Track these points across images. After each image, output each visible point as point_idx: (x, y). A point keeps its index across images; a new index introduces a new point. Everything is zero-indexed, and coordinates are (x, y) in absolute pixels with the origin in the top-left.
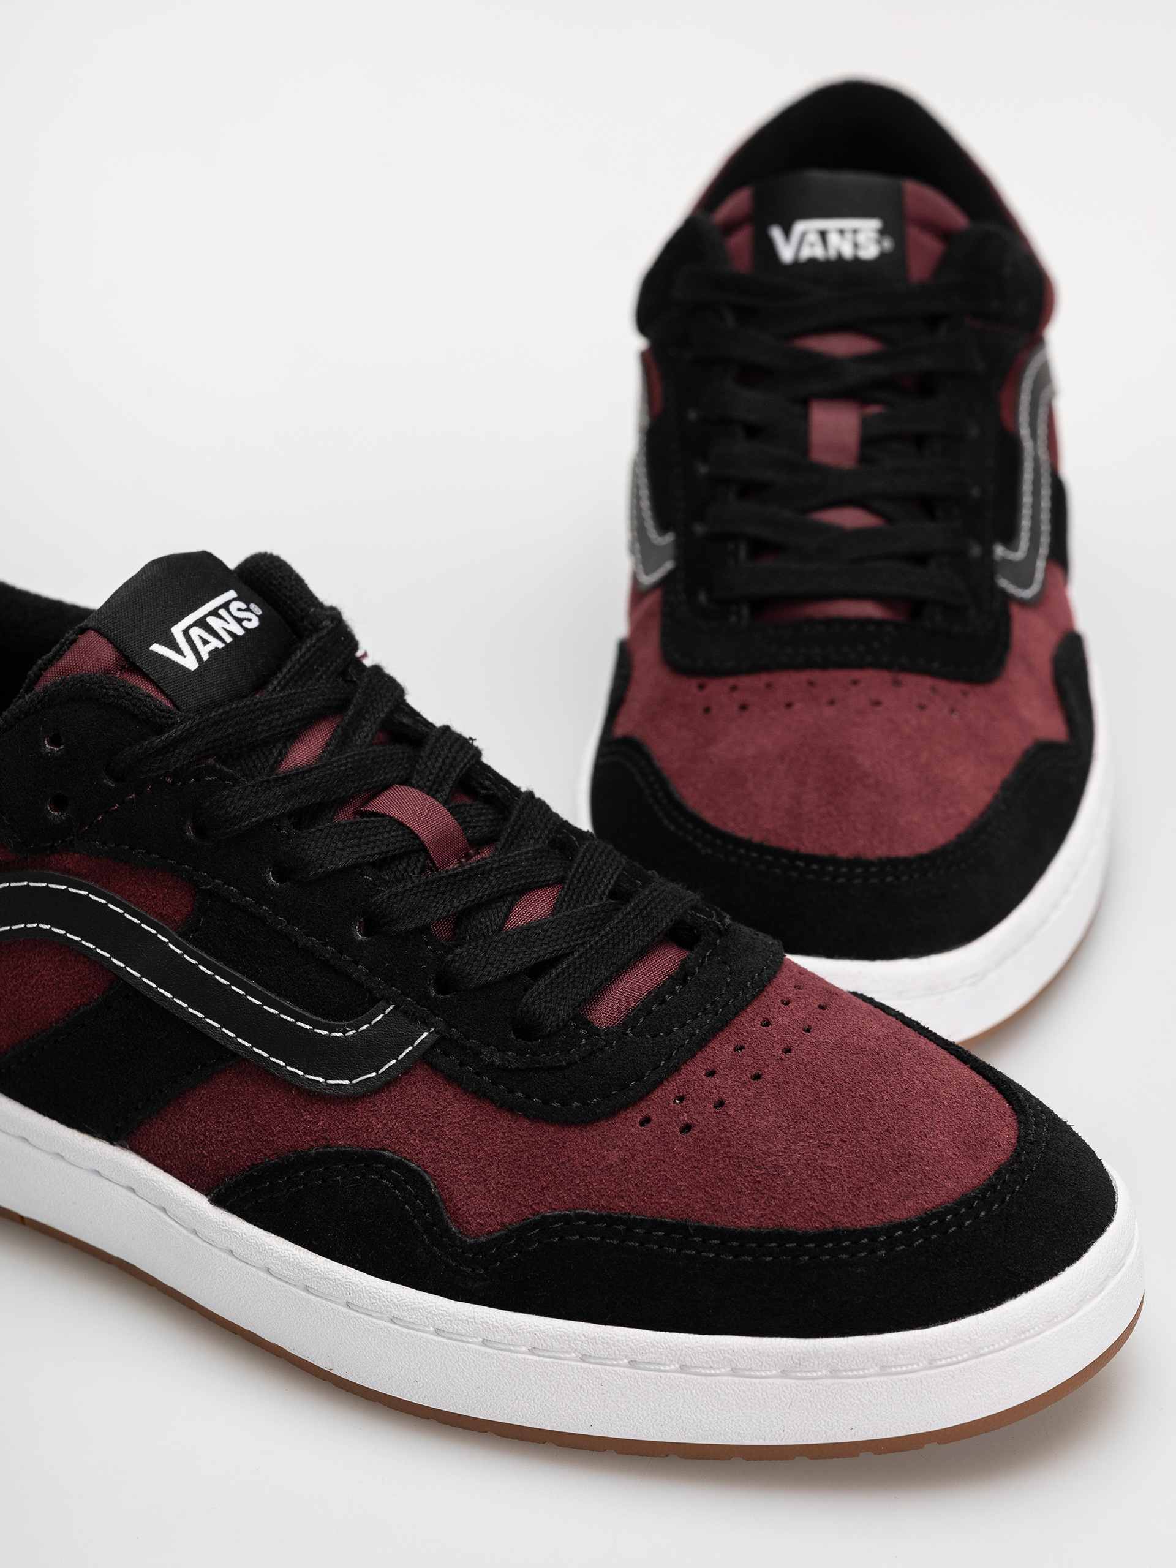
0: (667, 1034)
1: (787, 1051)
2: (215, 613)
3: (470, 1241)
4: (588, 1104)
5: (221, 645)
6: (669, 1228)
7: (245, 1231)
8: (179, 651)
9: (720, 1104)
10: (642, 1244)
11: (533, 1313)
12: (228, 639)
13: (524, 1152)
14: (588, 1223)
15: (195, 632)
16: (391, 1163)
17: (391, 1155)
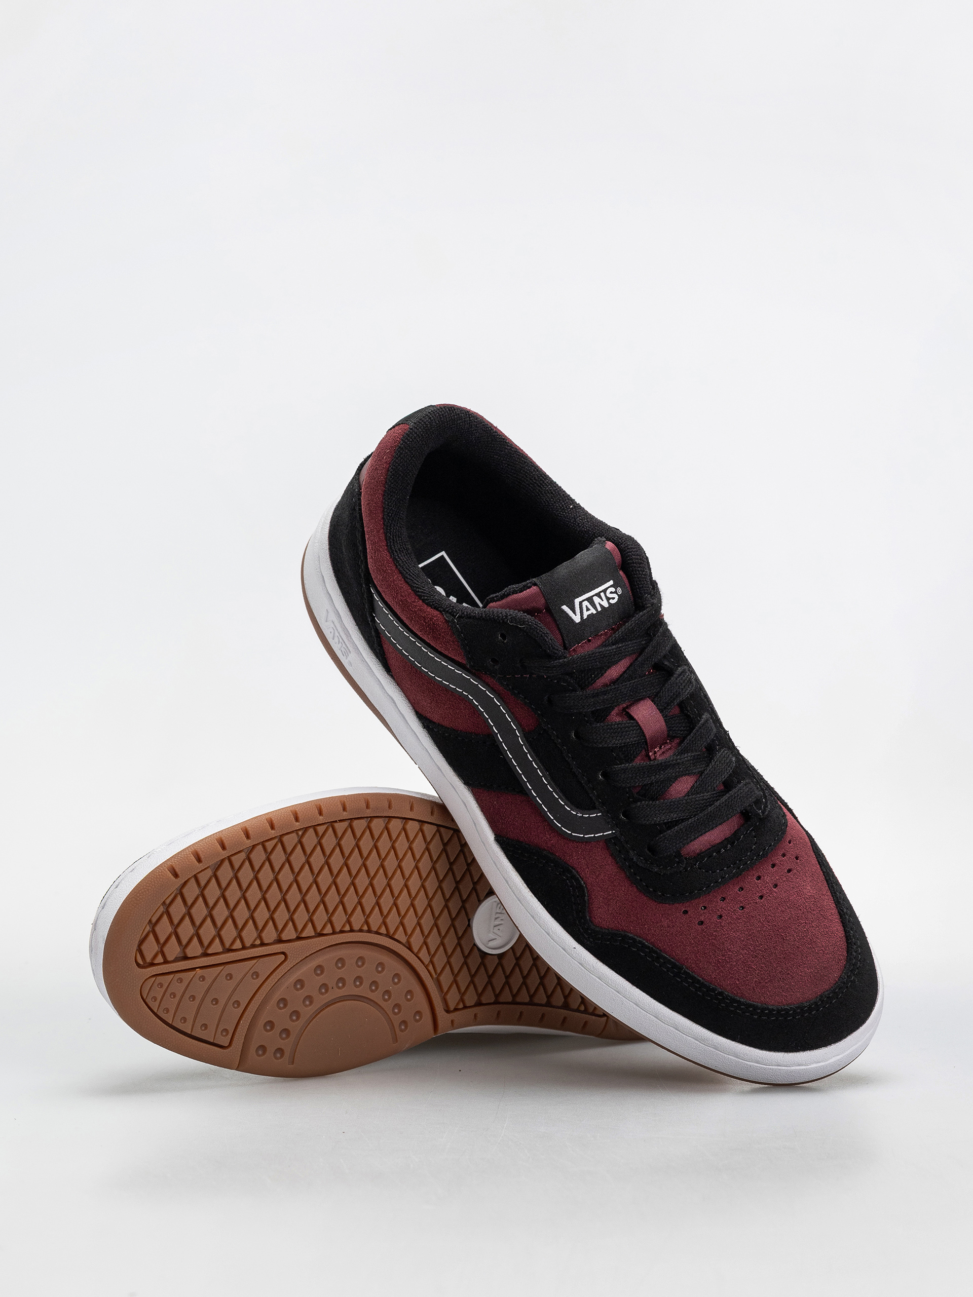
0: (713, 872)
1: (761, 897)
2: (598, 595)
3: (592, 927)
4: (664, 895)
5: (595, 612)
6: (674, 966)
7: (504, 862)
8: (574, 612)
9: (721, 917)
10: (660, 966)
11: (606, 965)
12: (599, 609)
13: (630, 902)
14: (642, 947)
15: (586, 603)
16: (573, 877)
17: (575, 873)
